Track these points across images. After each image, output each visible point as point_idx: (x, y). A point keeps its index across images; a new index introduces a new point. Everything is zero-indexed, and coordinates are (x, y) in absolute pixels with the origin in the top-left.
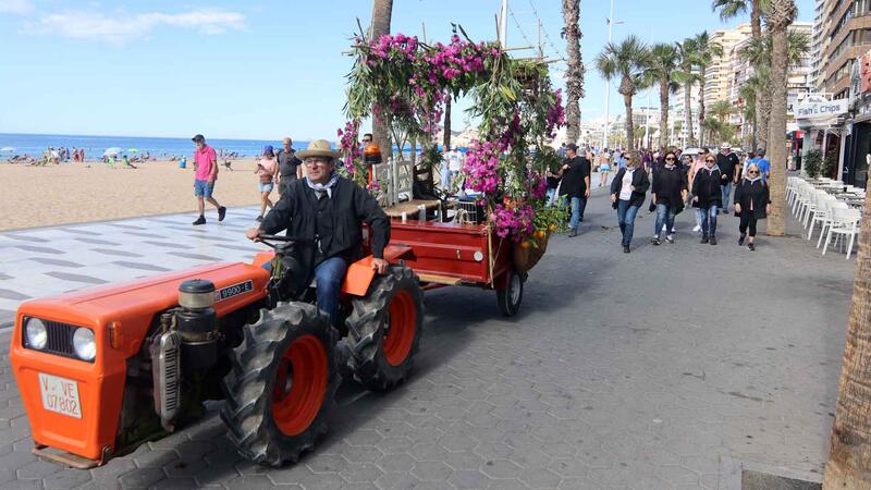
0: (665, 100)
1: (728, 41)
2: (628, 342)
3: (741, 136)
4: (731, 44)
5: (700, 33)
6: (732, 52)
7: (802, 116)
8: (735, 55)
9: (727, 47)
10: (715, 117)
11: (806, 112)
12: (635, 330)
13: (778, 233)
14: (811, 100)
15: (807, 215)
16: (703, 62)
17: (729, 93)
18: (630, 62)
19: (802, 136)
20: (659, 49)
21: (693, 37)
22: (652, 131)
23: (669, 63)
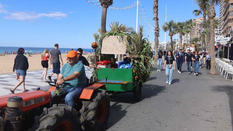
0: (181, 37)
1: (197, 22)
2: (175, 106)
3: (201, 47)
4: (198, 23)
5: (190, 20)
6: (198, 25)
7: (218, 42)
8: (199, 25)
9: (197, 23)
10: (194, 42)
11: (219, 41)
12: (178, 102)
13: (214, 74)
14: (220, 37)
15: (221, 69)
16: (191, 27)
17: (197, 36)
18: (171, 27)
19: (217, 47)
20: (179, 24)
21: (188, 21)
22: (177, 46)
23: (182, 27)
